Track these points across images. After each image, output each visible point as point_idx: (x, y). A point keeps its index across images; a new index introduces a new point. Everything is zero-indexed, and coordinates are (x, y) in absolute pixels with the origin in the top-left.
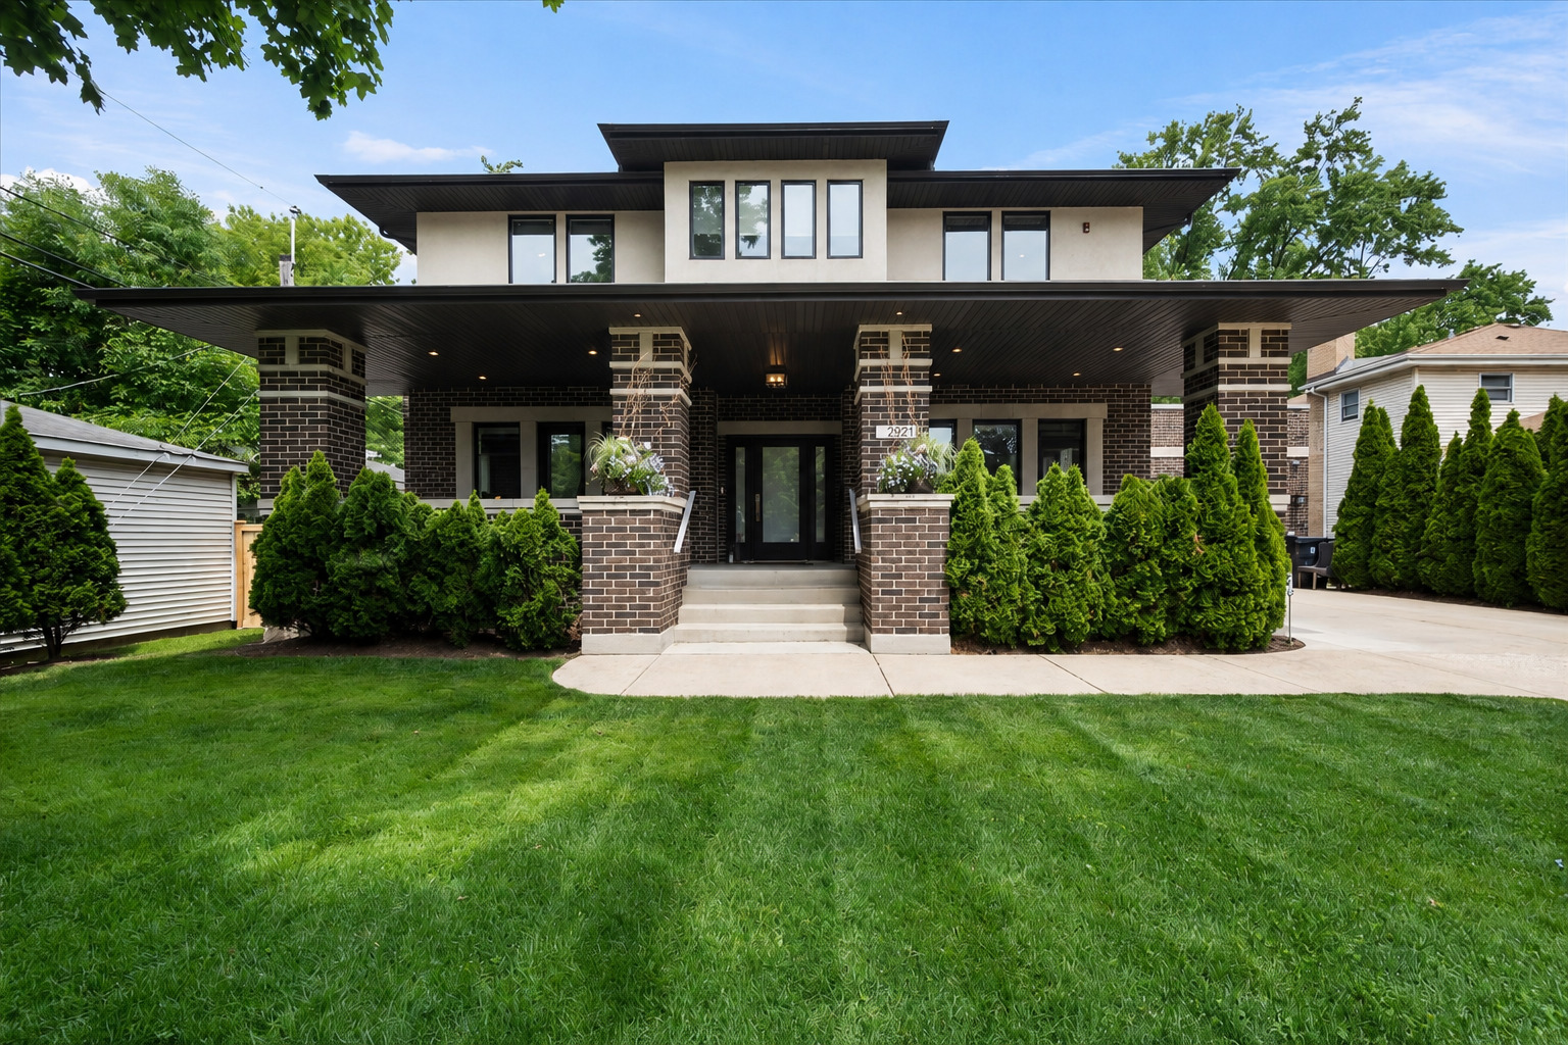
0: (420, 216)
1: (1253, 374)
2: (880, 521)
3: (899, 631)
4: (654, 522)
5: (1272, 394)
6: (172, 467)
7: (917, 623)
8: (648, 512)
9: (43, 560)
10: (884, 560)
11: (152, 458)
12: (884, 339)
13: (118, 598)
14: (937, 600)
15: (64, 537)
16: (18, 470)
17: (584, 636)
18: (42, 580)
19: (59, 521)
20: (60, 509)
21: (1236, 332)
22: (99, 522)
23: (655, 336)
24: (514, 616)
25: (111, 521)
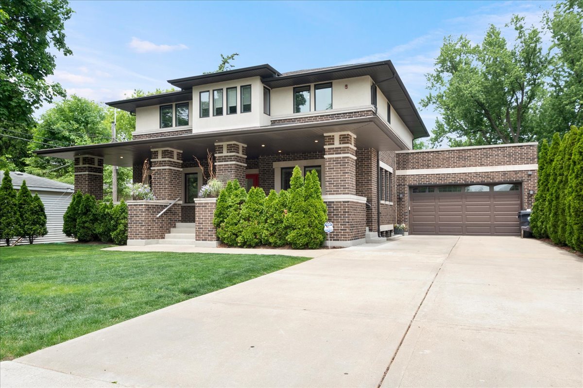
0: (137, 109)
1: (337, 151)
2: (198, 206)
3: (203, 240)
4: (144, 208)
5: (343, 158)
6: (63, 192)
7: (207, 238)
8: (142, 205)
9: (27, 219)
10: (198, 218)
11: (65, 191)
12: (221, 147)
13: (45, 230)
14: (213, 231)
15: (32, 214)
16: (24, 196)
17: (128, 240)
18: (27, 224)
19: (32, 209)
20: (32, 206)
21: (330, 136)
22: (42, 209)
23: (162, 151)
24: (113, 234)
25: (45, 209)
